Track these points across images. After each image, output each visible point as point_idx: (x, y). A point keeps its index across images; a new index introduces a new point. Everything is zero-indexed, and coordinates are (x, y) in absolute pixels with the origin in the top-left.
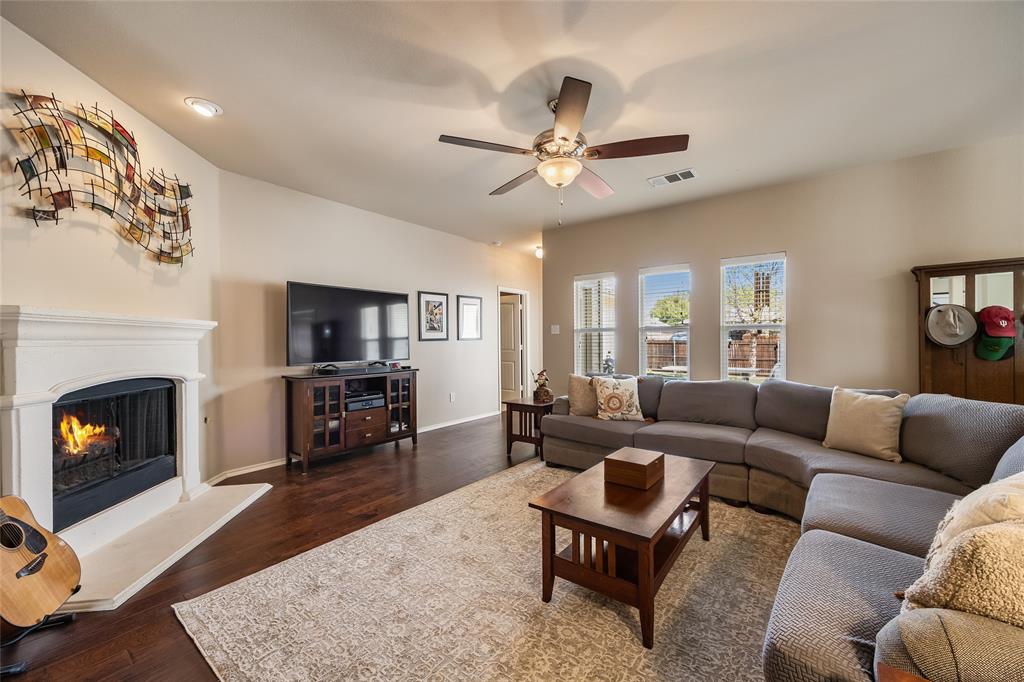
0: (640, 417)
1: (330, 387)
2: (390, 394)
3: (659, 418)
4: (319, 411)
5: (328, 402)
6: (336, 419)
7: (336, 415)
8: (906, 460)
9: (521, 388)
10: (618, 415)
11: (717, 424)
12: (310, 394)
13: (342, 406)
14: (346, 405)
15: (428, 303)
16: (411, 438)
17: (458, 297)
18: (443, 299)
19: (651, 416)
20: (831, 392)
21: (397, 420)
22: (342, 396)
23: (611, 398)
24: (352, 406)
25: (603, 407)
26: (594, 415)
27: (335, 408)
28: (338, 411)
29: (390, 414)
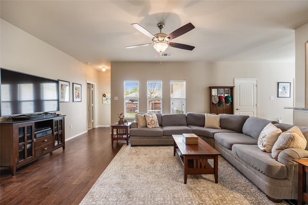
0: (159, 126)
1: (27, 127)
2: (55, 128)
3: (163, 126)
4: (22, 140)
5: (27, 135)
6: (29, 143)
7: (30, 141)
8: (222, 128)
9: (92, 121)
10: (154, 126)
11: (179, 125)
12: (16, 131)
13: (33, 136)
14: (35, 135)
15: (62, 85)
16: (62, 148)
17: (73, 83)
18: (68, 84)
19: (161, 126)
20: (205, 115)
21: (57, 140)
22: (33, 130)
23: (152, 121)
24: (38, 136)
25: (149, 124)
26: (146, 127)
27: (30, 138)
28: (31, 139)
29: (54, 136)
